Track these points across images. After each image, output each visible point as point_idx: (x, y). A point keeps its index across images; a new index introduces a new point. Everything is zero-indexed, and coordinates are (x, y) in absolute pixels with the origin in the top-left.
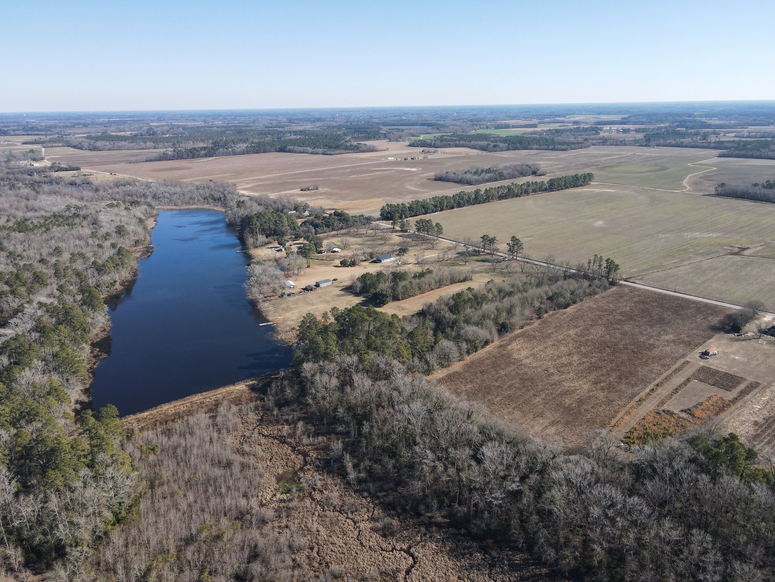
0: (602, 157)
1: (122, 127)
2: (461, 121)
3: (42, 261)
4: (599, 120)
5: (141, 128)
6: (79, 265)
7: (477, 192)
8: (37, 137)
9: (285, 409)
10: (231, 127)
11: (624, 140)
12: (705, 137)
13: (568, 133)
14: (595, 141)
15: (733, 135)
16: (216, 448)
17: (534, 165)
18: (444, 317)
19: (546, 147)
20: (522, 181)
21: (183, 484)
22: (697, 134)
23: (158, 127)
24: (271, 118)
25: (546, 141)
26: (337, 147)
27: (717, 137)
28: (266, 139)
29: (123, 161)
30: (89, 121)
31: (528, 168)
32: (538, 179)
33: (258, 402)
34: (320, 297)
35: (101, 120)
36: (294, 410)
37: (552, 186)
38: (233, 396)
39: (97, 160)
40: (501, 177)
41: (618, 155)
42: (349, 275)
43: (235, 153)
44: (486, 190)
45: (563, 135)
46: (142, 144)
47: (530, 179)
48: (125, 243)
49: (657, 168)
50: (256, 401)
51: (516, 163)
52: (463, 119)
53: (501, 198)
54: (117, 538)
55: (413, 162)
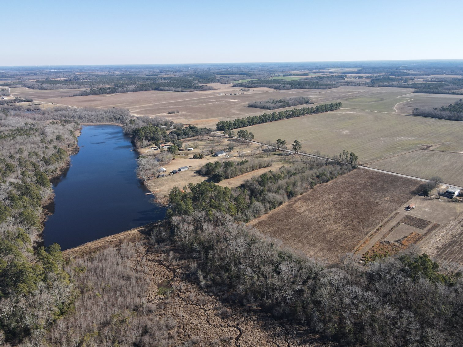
0: (347, 93)
1: (58, 75)
2: (263, 72)
3: (11, 157)
4: (345, 71)
5: (70, 76)
6: (34, 159)
7: (274, 114)
8: (5, 82)
9: (162, 244)
10: (125, 75)
11: (359, 83)
12: (406, 81)
13: (327, 79)
14: (342, 84)
15: (422, 80)
16: (121, 268)
17: (307, 98)
18: (256, 188)
19: (314, 87)
20: (300, 107)
21: (101, 290)
22: (401, 79)
23: (80, 75)
24: (150, 70)
25: (314, 84)
26: (190, 87)
27: (413, 81)
28: (147, 82)
29: (59, 96)
30: (37, 72)
31: (303, 99)
32: (310, 106)
33: (146, 240)
34: (181, 177)
35: (45, 71)
36: (167, 245)
37: (318, 110)
38: (130, 237)
39: (43, 95)
40: (288, 105)
41: (355, 91)
42: (199, 164)
43: (128, 91)
44: (279, 113)
45: (324, 80)
46: (71, 85)
47: (305, 106)
48: (62, 146)
49: (378, 99)
50: (144, 240)
51: (296, 97)
52: (265, 70)
53: (288, 117)
54: (62, 323)
55: (235, 96)
